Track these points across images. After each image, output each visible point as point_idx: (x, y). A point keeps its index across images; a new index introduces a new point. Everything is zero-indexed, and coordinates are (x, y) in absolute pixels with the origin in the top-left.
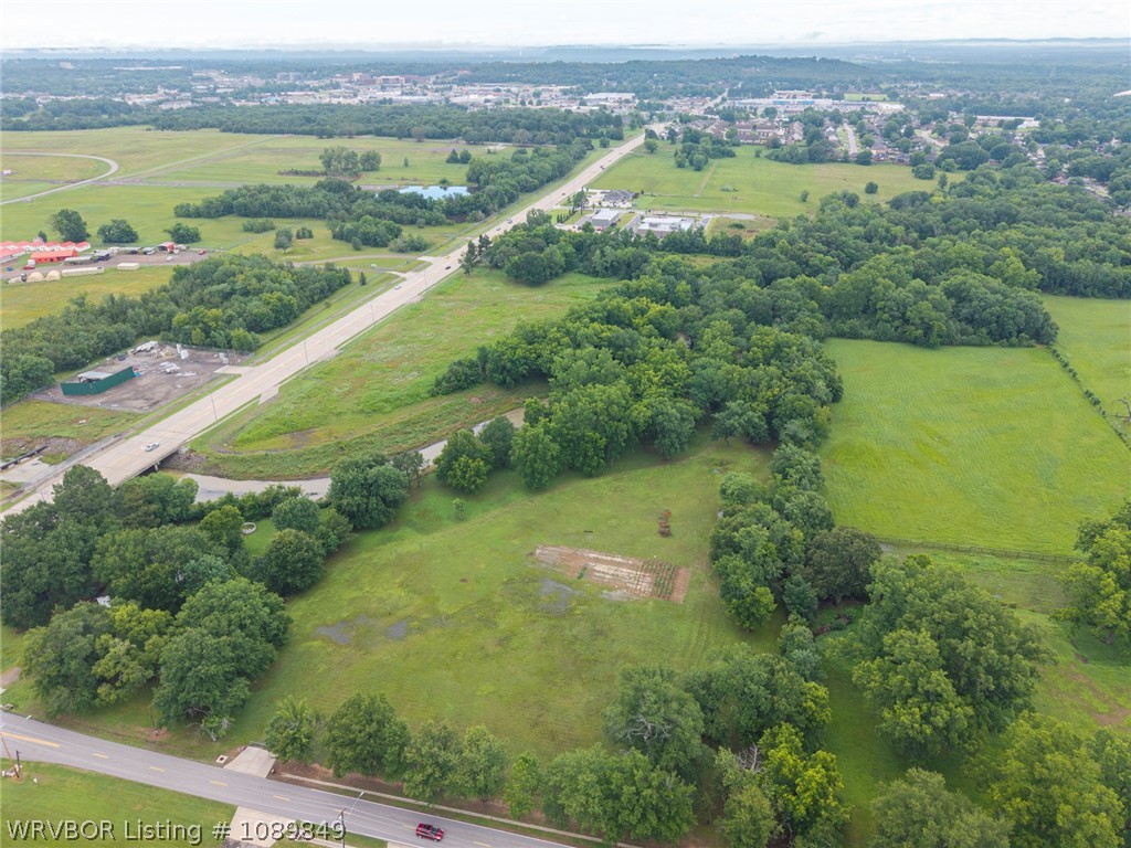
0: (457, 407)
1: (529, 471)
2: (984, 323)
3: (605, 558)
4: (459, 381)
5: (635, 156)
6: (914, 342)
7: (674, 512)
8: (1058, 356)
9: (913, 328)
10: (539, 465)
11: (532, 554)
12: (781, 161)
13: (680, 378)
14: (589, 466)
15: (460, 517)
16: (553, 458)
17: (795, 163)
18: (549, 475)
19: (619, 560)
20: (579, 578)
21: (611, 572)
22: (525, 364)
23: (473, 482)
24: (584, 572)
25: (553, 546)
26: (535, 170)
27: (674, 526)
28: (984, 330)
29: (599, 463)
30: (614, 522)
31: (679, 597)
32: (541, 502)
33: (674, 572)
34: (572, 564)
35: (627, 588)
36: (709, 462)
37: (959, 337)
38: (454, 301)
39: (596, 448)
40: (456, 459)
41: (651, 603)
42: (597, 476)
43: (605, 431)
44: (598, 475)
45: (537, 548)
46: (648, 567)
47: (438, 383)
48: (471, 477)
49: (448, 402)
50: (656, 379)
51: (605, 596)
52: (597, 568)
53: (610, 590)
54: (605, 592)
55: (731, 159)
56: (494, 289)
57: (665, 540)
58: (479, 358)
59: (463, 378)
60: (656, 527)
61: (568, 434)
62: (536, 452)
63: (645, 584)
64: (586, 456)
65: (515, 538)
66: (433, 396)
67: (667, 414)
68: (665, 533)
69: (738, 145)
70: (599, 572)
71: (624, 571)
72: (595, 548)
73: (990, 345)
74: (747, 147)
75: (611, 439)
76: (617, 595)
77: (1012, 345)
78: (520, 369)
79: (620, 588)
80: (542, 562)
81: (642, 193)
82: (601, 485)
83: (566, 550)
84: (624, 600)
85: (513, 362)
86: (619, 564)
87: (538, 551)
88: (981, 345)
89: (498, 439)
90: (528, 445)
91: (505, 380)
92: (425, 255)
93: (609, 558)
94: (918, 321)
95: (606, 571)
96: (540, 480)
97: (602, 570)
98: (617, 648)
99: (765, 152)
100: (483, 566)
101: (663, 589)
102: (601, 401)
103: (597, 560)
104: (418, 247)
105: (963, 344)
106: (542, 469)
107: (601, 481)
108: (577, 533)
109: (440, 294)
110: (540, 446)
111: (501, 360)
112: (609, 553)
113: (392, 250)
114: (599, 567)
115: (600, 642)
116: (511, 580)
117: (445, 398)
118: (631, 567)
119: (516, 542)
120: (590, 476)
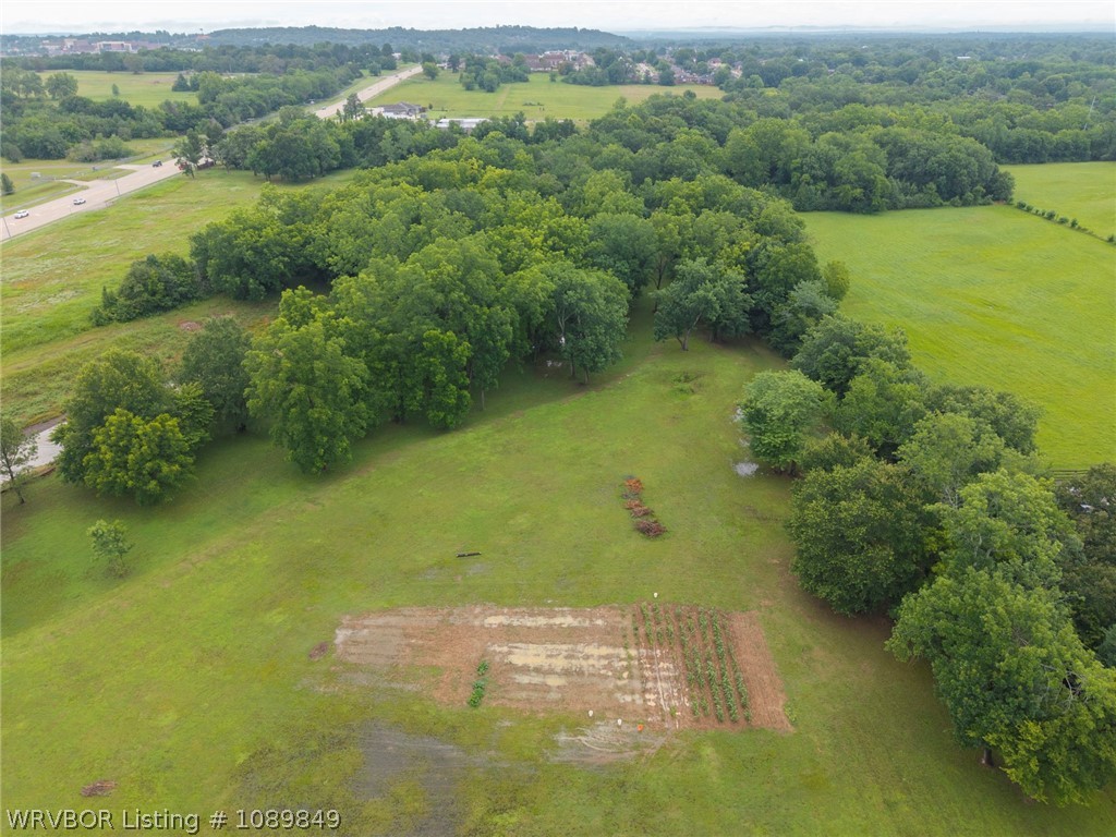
0: (148, 340)
1: (297, 428)
2: (930, 175)
3: (529, 622)
4: (154, 293)
5: (415, 82)
6: (849, 207)
7: (647, 477)
8: (1029, 210)
9: (848, 187)
10: (320, 412)
11: (323, 648)
12: (580, 84)
13: (576, 240)
14: (440, 406)
15: (118, 568)
16: (356, 394)
17: (595, 85)
18: (348, 434)
19: (568, 621)
20: (474, 704)
21: (560, 663)
22: (283, 254)
23: (153, 475)
24: (486, 677)
25: (384, 612)
26: (289, 84)
27: (663, 509)
28: (932, 186)
29: (460, 398)
30: (522, 521)
31: (772, 707)
32: (340, 498)
34: (444, 658)
35: (621, 710)
36: (663, 378)
37: (902, 197)
38: (163, 204)
39: (452, 366)
40: (99, 420)
41: (708, 751)
42: (459, 427)
43: (466, 329)
44: (461, 426)
45: (338, 625)
47: (109, 301)
48: (142, 460)
49: (129, 333)
50: (538, 240)
51: (566, 755)
52: (518, 659)
53: (575, 727)
54: (563, 738)
55: (525, 84)
56: (233, 189)
57: (653, 546)
58: (194, 254)
59: (161, 286)
60: (624, 520)
61: (382, 342)
62: (310, 382)
64: (428, 383)
65: (272, 605)
66: (98, 324)
67: (583, 286)
68: (651, 530)
69: (530, 72)
70: (525, 670)
71: (594, 655)
72: (495, 598)
73: (941, 205)
74: (539, 74)
75: (480, 347)
76: (600, 738)
77: (966, 204)
78: (274, 262)
79: (601, 716)
80: (356, 668)
81: (431, 107)
82: (472, 445)
83: (419, 619)
84: (630, 755)
85: (257, 251)
86: (571, 635)
87: (341, 635)
88: (930, 206)
89: (217, 371)
90: (286, 364)
91: (245, 284)
92: (126, 163)
93: (542, 621)
94: (853, 177)
95: (541, 661)
96: (329, 450)
97: (533, 662)
99: (559, 78)
100: (168, 718)
102: (449, 261)
103: (511, 634)
104: (116, 156)
105: (908, 206)
106: (331, 420)
107: (469, 436)
108: (441, 565)
109: (139, 198)
110: (318, 364)
111: (231, 247)
112: (537, 604)
113: (72, 161)
114: (525, 655)
116: (262, 755)
117: (124, 326)
118: (608, 636)
119: (276, 618)
120: (443, 429)
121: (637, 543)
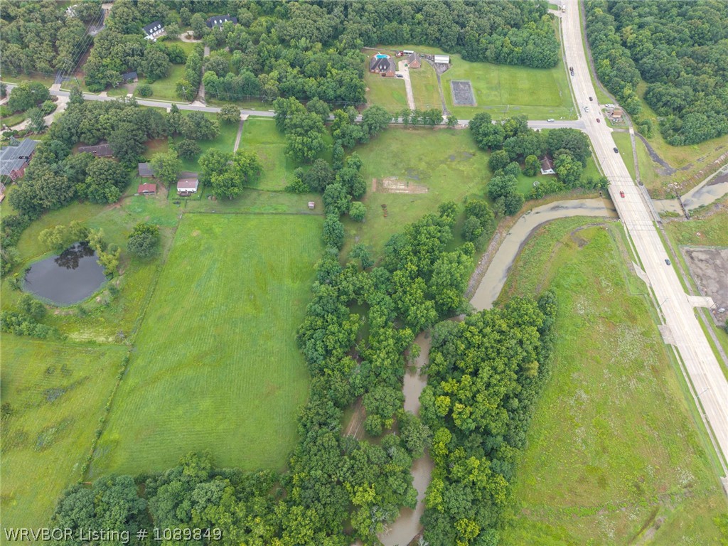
3: (403, 191)
7: (383, 218)
11: (428, 189)
19: (397, 191)
20: (409, 182)
21: (398, 186)
24: (407, 185)
25: (422, 193)
27: (381, 211)
30: (405, 208)
31: (374, 180)
33: (378, 190)
34: (413, 187)
35: (391, 181)
45: (428, 192)
46: (386, 190)
51: (397, 177)
54: (398, 179)
57: (383, 204)
60: (388, 209)
63: (386, 183)
68: (384, 206)
70: (403, 186)
71: (394, 187)
72: (407, 195)
76: (394, 178)
79: (394, 181)
80: (424, 186)
83: (417, 192)
84: (391, 177)
86: (397, 189)
93: (401, 192)
95: (401, 186)
98: (389, 161)
100: (442, 182)
101: (380, 183)
103: (405, 190)
108: (416, 200)
112: (401, 194)
115: (394, 162)
116: (430, 178)
118: (392, 189)
121: (387, 203)
